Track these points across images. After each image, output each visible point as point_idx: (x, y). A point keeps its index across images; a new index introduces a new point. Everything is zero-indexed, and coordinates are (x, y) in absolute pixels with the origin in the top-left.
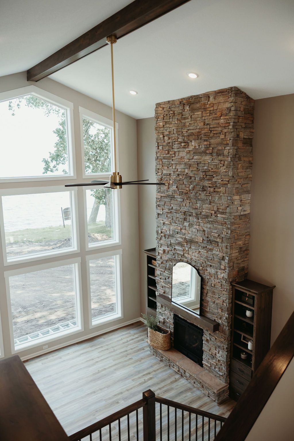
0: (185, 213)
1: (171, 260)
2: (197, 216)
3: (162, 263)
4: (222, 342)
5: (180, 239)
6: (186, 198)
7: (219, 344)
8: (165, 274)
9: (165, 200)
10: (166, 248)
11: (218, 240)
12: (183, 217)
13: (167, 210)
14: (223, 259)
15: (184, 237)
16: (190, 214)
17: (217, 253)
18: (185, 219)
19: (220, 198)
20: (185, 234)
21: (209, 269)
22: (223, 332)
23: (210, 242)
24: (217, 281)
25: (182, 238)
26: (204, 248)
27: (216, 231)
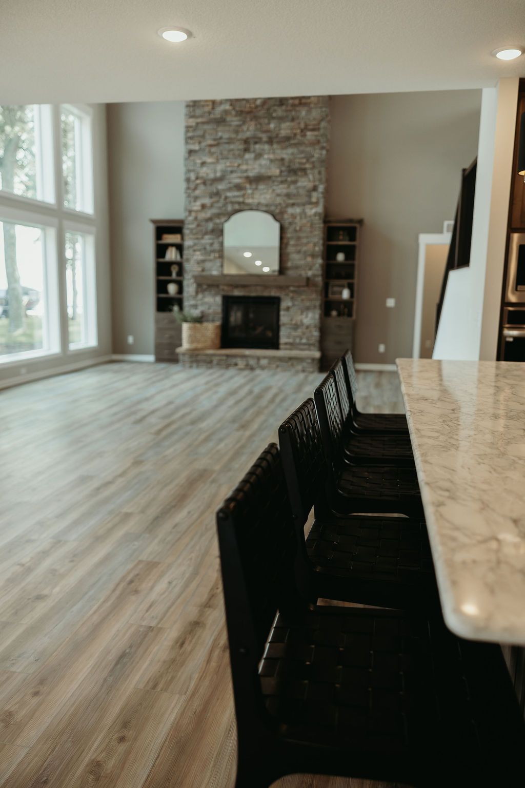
0: (246, 141)
1: (218, 215)
2: (270, 141)
3: (198, 225)
4: (311, 300)
5: (237, 181)
6: (248, 119)
7: (308, 304)
8: (203, 241)
9: (206, 127)
10: (207, 201)
11: (308, 166)
12: (242, 147)
13: (210, 142)
14: (315, 189)
15: (245, 175)
16: (256, 140)
17: (305, 184)
18: (246, 150)
19: (309, 111)
20: (246, 171)
21: (290, 210)
22: (315, 285)
23: (293, 171)
24: (304, 221)
25: (240, 177)
26: (282, 182)
27: (303, 155)
